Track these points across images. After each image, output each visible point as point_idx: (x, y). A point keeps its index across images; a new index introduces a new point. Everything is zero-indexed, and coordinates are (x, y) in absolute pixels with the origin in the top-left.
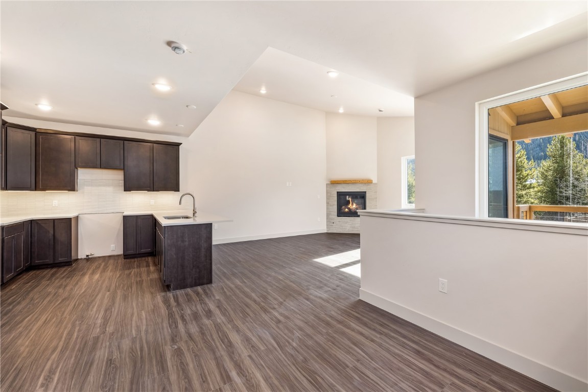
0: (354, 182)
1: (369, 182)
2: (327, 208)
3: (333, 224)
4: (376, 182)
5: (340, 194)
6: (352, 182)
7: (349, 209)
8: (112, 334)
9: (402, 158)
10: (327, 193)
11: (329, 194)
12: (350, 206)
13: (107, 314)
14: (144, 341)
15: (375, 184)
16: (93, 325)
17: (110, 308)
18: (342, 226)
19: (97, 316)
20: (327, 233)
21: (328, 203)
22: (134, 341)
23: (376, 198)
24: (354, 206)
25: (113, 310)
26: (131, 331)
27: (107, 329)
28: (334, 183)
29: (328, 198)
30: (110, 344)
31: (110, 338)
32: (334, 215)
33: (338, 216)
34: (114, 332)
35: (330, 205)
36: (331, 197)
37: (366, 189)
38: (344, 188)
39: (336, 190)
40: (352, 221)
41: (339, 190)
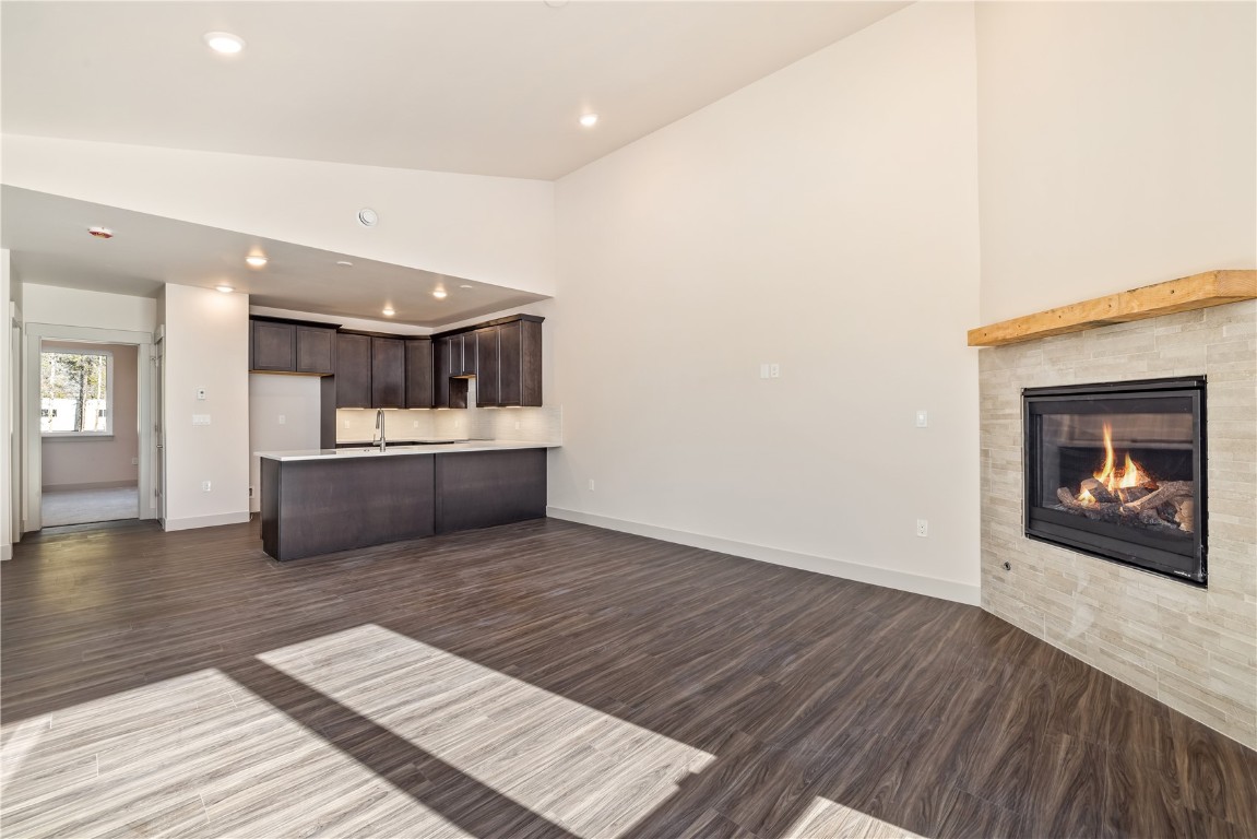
2: (984, 480)
3: (1004, 574)
7: (1100, 493)
10: (985, 394)
12: (1107, 477)
18: (1047, 602)
21: (984, 453)
32: (1012, 525)
33: (1029, 534)
35: (994, 466)
36: (998, 417)
37: (1208, 358)
38: (1054, 360)
39: (1018, 378)
40: (1100, 589)
41: (1029, 377)
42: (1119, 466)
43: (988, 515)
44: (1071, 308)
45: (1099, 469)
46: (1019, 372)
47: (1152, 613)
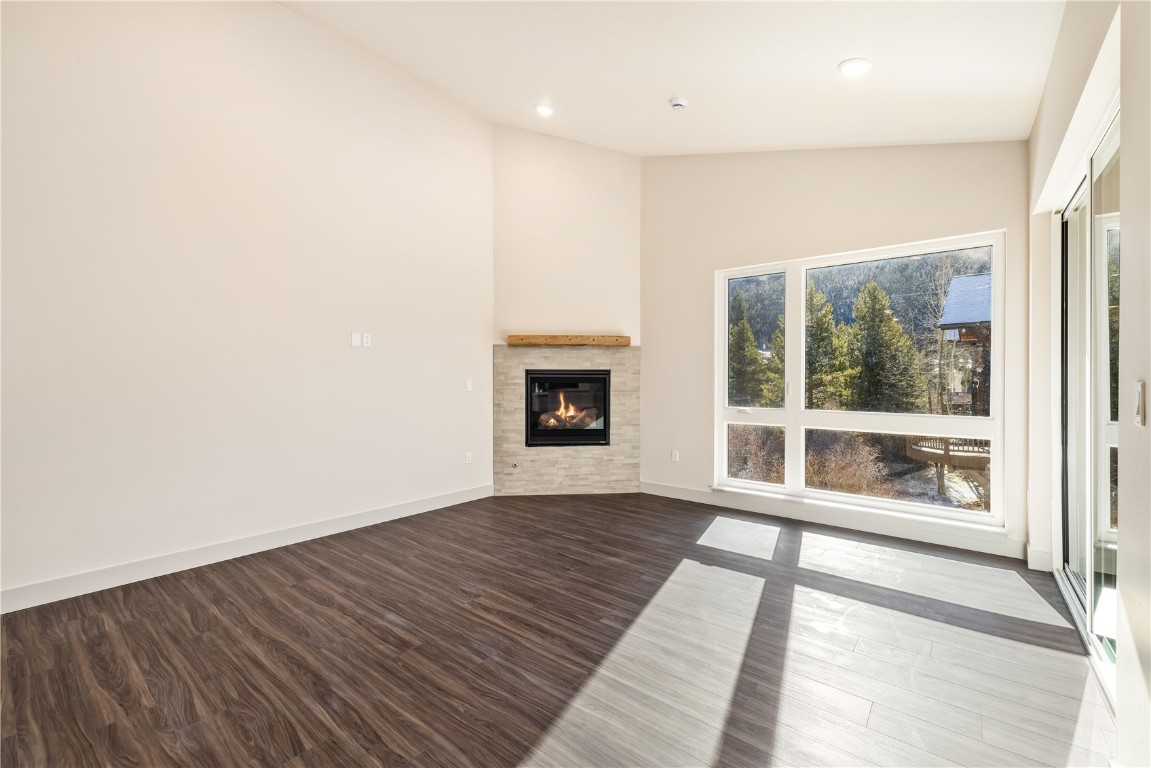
0: (578, 341)
1: (620, 344)
2: (496, 422)
3: (513, 470)
4: (638, 344)
5: (534, 379)
6: (574, 341)
7: (558, 419)
9: (716, 272)
10: (496, 371)
11: (502, 377)
12: (561, 412)
15: (637, 348)
18: (541, 475)
20: (495, 499)
21: (497, 405)
23: (637, 390)
24: (572, 412)
28: (519, 343)
29: (499, 389)
32: (516, 442)
33: (528, 444)
35: (505, 411)
36: (508, 385)
37: (611, 364)
38: (546, 358)
39: (524, 364)
40: (569, 459)
41: (531, 364)
42: (567, 408)
43: (498, 441)
44: (576, 337)
45: (558, 409)
46: (525, 361)
47: (591, 461)
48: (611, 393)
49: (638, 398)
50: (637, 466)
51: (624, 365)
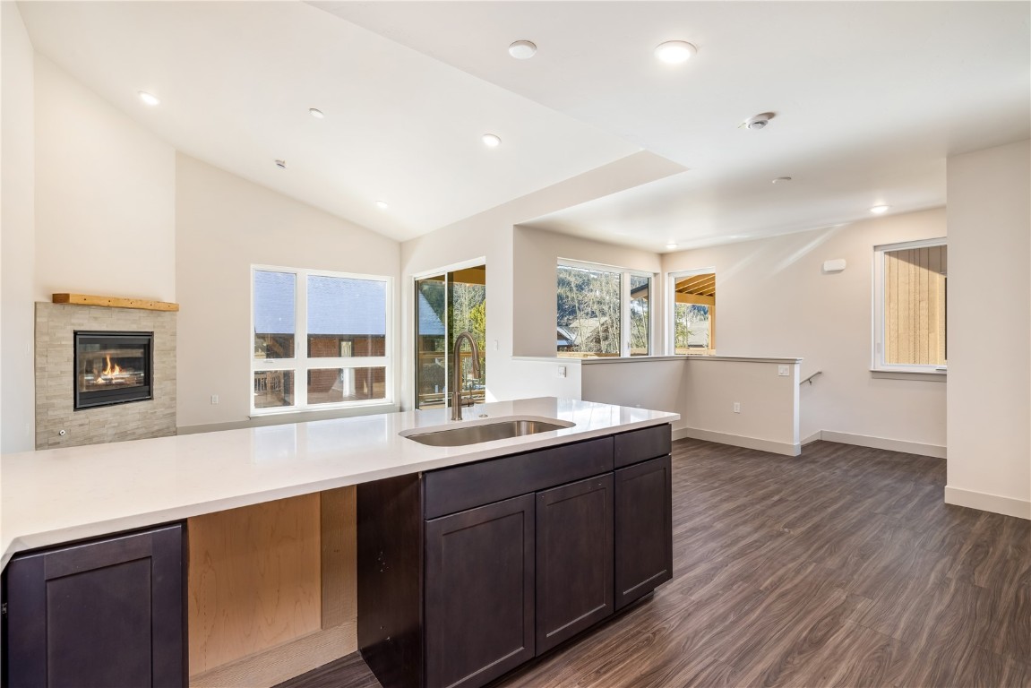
8: (840, 585)
11: (46, 338)
12: (108, 373)
13: (823, 632)
14: (810, 552)
16: (864, 622)
17: (806, 646)
18: (91, 438)
19: (847, 641)
22: (822, 559)
23: (174, 349)
24: (117, 373)
25: (804, 634)
26: (812, 572)
27: (844, 597)
29: (43, 351)
30: (852, 575)
31: (848, 582)
32: (64, 408)
34: (838, 586)
35: (50, 375)
36: (54, 347)
37: (154, 327)
38: (96, 318)
39: (73, 324)
40: (118, 417)
41: (79, 325)
42: (113, 368)
44: (137, 301)
45: (104, 370)
46: (73, 321)
47: (138, 416)
48: (155, 353)
49: (175, 356)
50: (174, 414)
51: (164, 327)
